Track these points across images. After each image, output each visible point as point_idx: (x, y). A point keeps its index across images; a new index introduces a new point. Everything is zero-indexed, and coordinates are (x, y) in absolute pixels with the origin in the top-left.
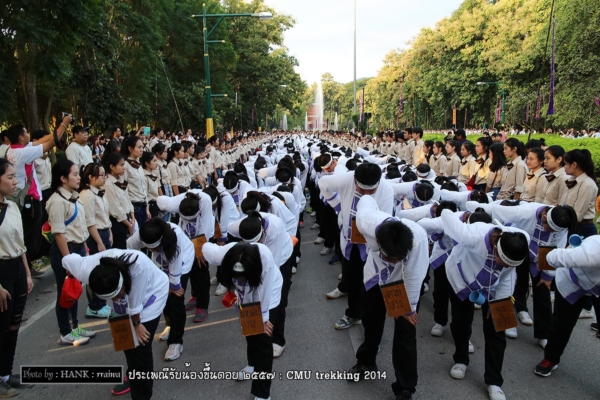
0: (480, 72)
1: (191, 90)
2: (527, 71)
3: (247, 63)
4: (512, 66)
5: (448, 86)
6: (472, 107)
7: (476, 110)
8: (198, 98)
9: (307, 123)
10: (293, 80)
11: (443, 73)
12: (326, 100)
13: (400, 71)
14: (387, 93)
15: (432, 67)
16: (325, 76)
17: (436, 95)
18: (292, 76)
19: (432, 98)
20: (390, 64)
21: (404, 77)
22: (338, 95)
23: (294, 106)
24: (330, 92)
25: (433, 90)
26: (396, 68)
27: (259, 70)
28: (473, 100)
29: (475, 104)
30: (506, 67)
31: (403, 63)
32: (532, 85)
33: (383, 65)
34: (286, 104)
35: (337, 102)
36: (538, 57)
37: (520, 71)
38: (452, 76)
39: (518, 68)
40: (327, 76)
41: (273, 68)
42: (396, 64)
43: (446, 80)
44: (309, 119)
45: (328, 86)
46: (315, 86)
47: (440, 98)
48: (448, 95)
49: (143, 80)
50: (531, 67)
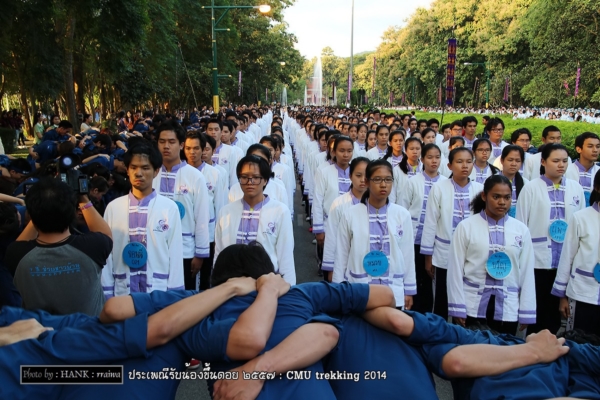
0: (470, 53)
1: (199, 69)
2: (510, 53)
3: (248, 41)
4: (496, 48)
5: (440, 65)
6: (462, 86)
7: (466, 89)
8: (205, 77)
9: (306, 96)
10: (292, 56)
11: (436, 52)
12: (326, 74)
13: (396, 48)
14: (385, 69)
15: (427, 45)
16: (325, 50)
17: (429, 73)
18: (291, 53)
19: (425, 76)
20: (387, 41)
21: (400, 53)
22: (338, 70)
23: (293, 81)
24: (330, 66)
25: (426, 68)
26: (393, 46)
27: (259, 48)
28: (463, 79)
29: (464, 83)
30: (491, 49)
31: (400, 41)
32: (515, 66)
33: (381, 41)
34: (284, 79)
35: (337, 75)
36: (521, 40)
37: (503, 53)
38: (444, 56)
39: (502, 50)
40: (327, 50)
41: (273, 46)
42: (392, 42)
43: (437, 59)
44: (309, 93)
45: (328, 60)
46: (315, 59)
47: (432, 76)
48: (440, 73)
49: (159, 60)
50: (514, 50)
